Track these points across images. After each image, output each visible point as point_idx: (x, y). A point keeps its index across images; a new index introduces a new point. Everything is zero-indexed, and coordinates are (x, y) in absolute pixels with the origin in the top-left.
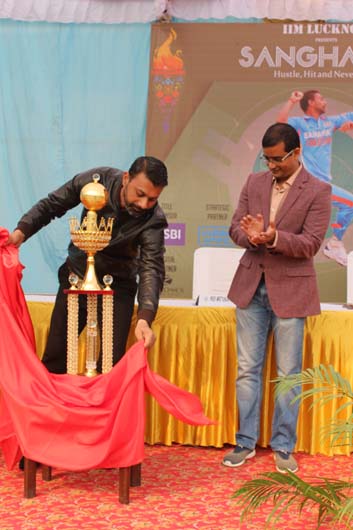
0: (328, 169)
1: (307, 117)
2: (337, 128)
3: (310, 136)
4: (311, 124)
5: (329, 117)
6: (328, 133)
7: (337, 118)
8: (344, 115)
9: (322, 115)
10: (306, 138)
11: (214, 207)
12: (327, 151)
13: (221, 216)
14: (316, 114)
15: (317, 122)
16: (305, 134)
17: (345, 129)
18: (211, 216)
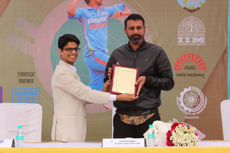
0: (105, 45)
1: (90, 8)
2: (111, 16)
3: (92, 21)
4: (92, 13)
5: (105, 8)
6: (105, 19)
7: (110, 8)
8: (115, 6)
9: (100, 7)
10: (89, 23)
11: (23, 74)
12: (104, 32)
13: (29, 81)
14: (96, 6)
15: (96, 11)
16: (88, 20)
17: (116, 16)
18: (21, 81)
